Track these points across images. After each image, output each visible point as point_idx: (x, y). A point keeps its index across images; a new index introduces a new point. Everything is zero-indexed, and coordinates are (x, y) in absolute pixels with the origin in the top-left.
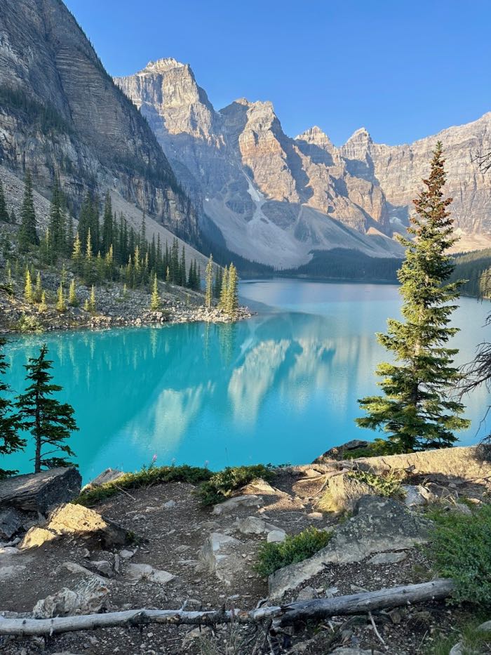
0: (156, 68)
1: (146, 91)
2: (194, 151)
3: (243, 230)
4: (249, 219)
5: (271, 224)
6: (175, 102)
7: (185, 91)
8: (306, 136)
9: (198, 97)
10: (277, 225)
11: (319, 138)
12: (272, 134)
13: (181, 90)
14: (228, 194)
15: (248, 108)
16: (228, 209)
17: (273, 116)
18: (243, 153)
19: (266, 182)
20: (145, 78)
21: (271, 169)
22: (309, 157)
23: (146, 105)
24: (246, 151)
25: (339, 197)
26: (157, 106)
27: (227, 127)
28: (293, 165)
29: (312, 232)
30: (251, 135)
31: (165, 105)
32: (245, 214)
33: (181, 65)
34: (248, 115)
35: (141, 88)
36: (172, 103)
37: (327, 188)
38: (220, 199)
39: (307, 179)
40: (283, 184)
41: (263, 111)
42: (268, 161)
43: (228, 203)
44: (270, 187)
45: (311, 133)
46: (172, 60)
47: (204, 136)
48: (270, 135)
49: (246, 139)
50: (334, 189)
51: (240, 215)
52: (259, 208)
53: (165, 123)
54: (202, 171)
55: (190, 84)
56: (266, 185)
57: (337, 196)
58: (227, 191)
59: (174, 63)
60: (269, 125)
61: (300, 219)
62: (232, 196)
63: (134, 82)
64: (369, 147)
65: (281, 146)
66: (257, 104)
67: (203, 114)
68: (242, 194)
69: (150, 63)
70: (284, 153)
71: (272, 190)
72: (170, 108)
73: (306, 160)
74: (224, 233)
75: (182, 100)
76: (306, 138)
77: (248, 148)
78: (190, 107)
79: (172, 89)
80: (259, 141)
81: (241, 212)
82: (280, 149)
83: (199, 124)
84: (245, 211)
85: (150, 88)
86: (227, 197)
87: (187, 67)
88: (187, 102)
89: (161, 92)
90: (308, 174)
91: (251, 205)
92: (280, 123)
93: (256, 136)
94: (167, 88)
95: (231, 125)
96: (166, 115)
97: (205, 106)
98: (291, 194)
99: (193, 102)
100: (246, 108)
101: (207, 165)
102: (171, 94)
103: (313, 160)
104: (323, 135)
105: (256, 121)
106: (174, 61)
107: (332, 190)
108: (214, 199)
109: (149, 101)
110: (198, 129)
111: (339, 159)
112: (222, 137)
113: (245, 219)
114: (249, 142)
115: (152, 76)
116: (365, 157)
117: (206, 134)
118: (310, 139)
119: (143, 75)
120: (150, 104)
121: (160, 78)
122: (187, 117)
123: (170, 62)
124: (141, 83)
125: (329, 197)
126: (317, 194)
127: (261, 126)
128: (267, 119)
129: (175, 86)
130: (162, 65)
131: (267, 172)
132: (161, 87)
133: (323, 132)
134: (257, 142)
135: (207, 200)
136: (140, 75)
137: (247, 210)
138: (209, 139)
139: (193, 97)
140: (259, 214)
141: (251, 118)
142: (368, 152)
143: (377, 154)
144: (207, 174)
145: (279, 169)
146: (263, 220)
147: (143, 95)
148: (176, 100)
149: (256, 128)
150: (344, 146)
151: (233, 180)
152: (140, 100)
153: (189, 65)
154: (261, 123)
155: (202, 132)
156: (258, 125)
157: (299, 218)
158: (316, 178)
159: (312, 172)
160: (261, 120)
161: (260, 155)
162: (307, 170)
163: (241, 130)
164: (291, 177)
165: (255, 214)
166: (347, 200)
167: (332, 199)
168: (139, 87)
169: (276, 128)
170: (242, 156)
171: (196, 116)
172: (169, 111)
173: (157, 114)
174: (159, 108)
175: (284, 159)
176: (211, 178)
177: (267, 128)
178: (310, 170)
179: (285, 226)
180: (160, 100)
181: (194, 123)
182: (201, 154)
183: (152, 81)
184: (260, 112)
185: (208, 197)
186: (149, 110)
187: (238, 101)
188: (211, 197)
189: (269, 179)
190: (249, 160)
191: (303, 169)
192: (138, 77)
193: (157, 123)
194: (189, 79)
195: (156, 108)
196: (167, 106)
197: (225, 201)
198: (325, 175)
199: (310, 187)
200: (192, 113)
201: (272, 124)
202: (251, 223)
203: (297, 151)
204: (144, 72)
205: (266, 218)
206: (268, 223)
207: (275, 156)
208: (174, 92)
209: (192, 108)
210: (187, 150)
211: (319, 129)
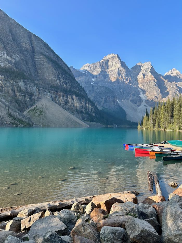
0: (107, 58)
1: (103, 66)
2: (119, 84)
3: (135, 110)
4: (139, 106)
7: (116, 64)
8: (169, 72)
9: (121, 65)
11: (175, 73)
12: (150, 73)
13: (115, 63)
14: (131, 97)
16: (131, 103)
17: (151, 67)
18: (139, 82)
19: (148, 92)
20: (103, 62)
21: (150, 86)
22: (167, 80)
23: (102, 70)
24: (140, 81)
26: (106, 70)
27: (133, 74)
28: (160, 84)
30: (142, 75)
31: (109, 70)
32: (138, 104)
33: (115, 55)
34: (141, 68)
35: (101, 65)
37: (175, 91)
38: (128, 99)
39: (166, 89)
40: (154, 91)
41: (147, 66)
42: (149, 84)
43: (131, 101)
44: (149, 93)
45: (172, 71)
46: (112, 54)
47: (123, 78)
48: (150, 74)
49: (140, 77)
50: (179, 91)
51: (135, 105)
52: (144, 101)
53: (109, 76)
54: (122, 90)
55: (118, 61)
57: (180, 94)
58: (131, 96)
59: (113, 55)
60: (149, 70)
62: (133, 98)
63: (99, 64)
65: (154, 77)
66: (145, 64)
67: (122, 70)
68: (136, 97)
69: (105, 57)
70: (155, 80)
71: (150, 94)
72: (111, 70)
73: (166, 81)
74: (126, 112)
75: (115, 67)
76: (169, 73)
77: (141, 80)
78: (118, 69)
79: (112, 64)
80: (145, 77)
81: (136, 103)
82: (154, 78)
83: (121, 74)
84: (138, 103)
85: (104, 65)
86: (131, 99)
87: (117, 56)
88: (117, 67)
90: (167, 87)
91: (141, 100)
92: (154, 69)
93: (144, 75)
94: (110, 64)
95: (135, 72)
96: (109, 73)
97: (123, 67)
98: (158, 95)
100: (140, 66)
101: (123, 88)
102: (111, 65)
103: (169, 81)
105: (144, 70)
106: (113, 54)
107: (177, 91)
109: (104, 69)
110: (121, 76)
112: (130, 77)
113: (138, 106)
115: (105, 61)
117: (124, 77)
118: (171, 73)
119: (102, 61)
120: (104, 70)
121: (108, 61)
122: (116, 72)
123: (112, 55)
125: (176, 94)
126: (170, 94)
127: (146, 71)
128: (148, 68)
129: (113, 63)
130: (109, 57)
131: (148, 88)
132: (108, 64)
133: (177, 70)
134: (144, 77)
135: (123, 100)
136: (101, 61)
137: (138, 102)
138: (125, 79)
139: (119, 65)
140: (144, 103)
145: (153, 86)
146: (145, 106)
147: (102, 67)
148: (113, 67)
149: (144, 72)
151: (133, 92)
152: (101, 69)
153: (118, 55)
154: (146, 70)
155: (122, 77)
156: (145, 71)
158: (170, 88)
161: (145, 82)
162: (166, 85)
163: (138, 74)
164: (158, 89)
165: (142, 104)
169: (153, 72)
171: (120, 72)
173: (106, 73)
174: (107, 71)
175: (155, 82)
176: (125, 92)
177: (149, 71)
178: (167, 85)
180: (108, 68)
181: (119, 74)
182: (121, 84)
183: (105, 62)
184: (146, 66)
185: (123, 99)
186: (104, 72)
187: (138, 64)
188: (124, 99)
189: (149, 90)
190: (141, 84)
191: (165, 85)
193: (106, 76)
194: (117, 59)
196: (110, 70)
197: (130, 100)
198: (175, 86)
199: (167, 91)
200: (119, 71)
201: (150, 70)
202: (140, 107)
203: (162, 78)
204: (102, 60)
205: (147, 105)
206: (147, 107)
207: (151, 81)
208: (113, 65)
209: (118, 68)
210: (116, 84)
211: (175, 69)
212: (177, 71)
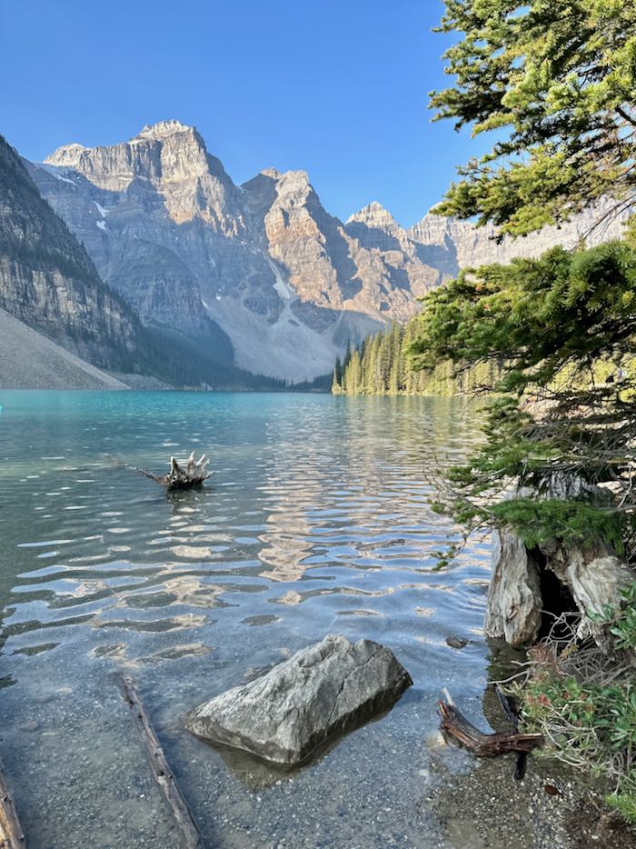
0: (154, 133)
1: (139, 162)
2: (203, 237)
3: (263, 336)
4: (273, 321)
5: (304, 328)
6: (178, 176)
7: (190, 161)
8: (362, 215)
9: (206, 167)
10: (312, 328)
11: (378, 217)
12: (307, 212)
13: (185, 159)
14: (247, 290)
15: (277, 181)
16: (246, 310)
17: (309, 189)
18: (270, 238)
19: (299, 274)
20: (138, 147)
21: (305, 257)
22: (357, 240)
23: (139, 180)
24: (273, 235)
25: (397, 290)
26: (154, 181)
27: (250, 205)
28: (335, 252)
29: (356, 335)
30: (280, 214)
31: (165, 180)
32: (269, 314)
33: (186, 128)
34: (277, 189)
35: (133, 159)
36: (174, 176)
37: (380, 279)
38: (236, 296)
39: (355, 269)
40: (319, 276)
41: (295, 183)
42: (301, 247)
43: (246, 302)
44: (303, 280)
45: (369, 211)
46: (175, 122)
47: (216, 218)
48: (304, 214)
49: (273, 219)
50: (389, 280)
51: (262, 316)
52: (288, 307)
53: (165, 203)
54: (213, 262)
55: (197, 152)
56: (299, 277)
57: (393, 289)
58: (246, 287)
59: (179, 127)
60: (303, 201)
61: (342, 321)
62: (252, 292)
63: (123, 151)
64: (448, 227)
65: (318, 227)
66: (289, 174)
67: (213, 189)
68: (264, 290)
69: (146, 128)
70: (322, 236)
71: (307, 283)
72: (172, 183)
73: (353, 244)
74: (233, 339)
75: (187, 172)
76: (362, 218)
77: (276, 231)
78: (197, 180)
79: (174, 159)
80: (291, 221)
81: (263, 312)
82: (317, 231)
83: (208, 202)
84: (269, 312)
85: (145, 159)
86: (245, 294)
87: (192, 131)
88: (193, 174)
89: (160, 163)
90: (356, 262)
91: (278, 302)
92: (318, 199)
93: (286, 215)
94: (167, 158)
95: (256, 202)
96: (166, 193)
97: (215, 179)
98: (331, 288)
99: (200, 174)
100: (274, 182)
101: (219, 254)
102: (172, 165)
103: (362, 244)
104: (384, 213)
105: (287, 197)
106: (178, 124)
107: (386, 280)
108: (227, 297)
109: (144, 175)
110: (208, 209)
111: (407, 242)
112: (240, 217)
113: (269, 321)
114: (276, 224)
115: (148, 143)
116: (443, 240)
117: (219, 214)
118: (368, 218)
119: (135, 142)
120: (145, 179)
121: (159, 145)
122: (192, 193)
123: (172, 125)
124: (133, 153)
125: (383, 289)
126: (366, 287)
127: (292, 203)
128: (300, 193)
129: (177, 155)
130: (161, 130)
131: (300, 261)
132: (160, 157)
133: (384, 208)
134: (287, 223)
135: (219, 298)
136: (131, 143)
137: (270, 309)
138: (223, 220)
139: (200, 168)
140: (287, 313)
141: (281, 192)
142: (448, 233)
143: (460, 234)
144: (219, 265)
145: (315, 256)
146: (292, 322)
147: (135, 168)
148: (180, 172)
149: (287, 205)
150: (416, 227)
151: (254, 272)
152: (131, 174)
153: (195, 128)
154: (293, 199)
155: (213, 212)
156: (288, 201)
157: (340, 318)
158: (366, 267)
159: (360, 259)
160: (292, 195)
161: (291, 239)
162: (354, 256)
163: (267, 210)
164: (331, 267)
165: (282, 315)
166: (407, 293)
167: (387, 293)
168: (130, 159)
169: (313, 205)
170: (269, 242)
171: (204, 192)
172: (170, 187)
173: (154, 192)
174: (158, 184)
175: (322, 245)
176: (224, 270)
177: (301, 204)
178: (358, 257)
179: (321, 329)
180: (159, 174)
181: (201, 200)
182: (211, 240)
183: (147, 150)
184: (292, 185)
185: (220, 293)
186: (144, 187)
187: (264, 173)
188: (224, 294)
189: (303, 271)
190: (277, 246)
191: (350, 256)
192: (129, 146)
193: (154, 203)
194: (195, 146)
195: (153, 184)
196: (168, 181)
197: (242, 299)
198: (378, 264)
199: (357, 279)
200: (200, 189)
201: (307, 199)
202: (275, 326)
203: (342, 233)
204: (137, 138)
205: (296, 320)
206: (298, 325)
207: (309, 241)
208: (177, 163)
209: (199, 182)
210: (192, 236)
211: (378, 205)
212: (385, 211)
